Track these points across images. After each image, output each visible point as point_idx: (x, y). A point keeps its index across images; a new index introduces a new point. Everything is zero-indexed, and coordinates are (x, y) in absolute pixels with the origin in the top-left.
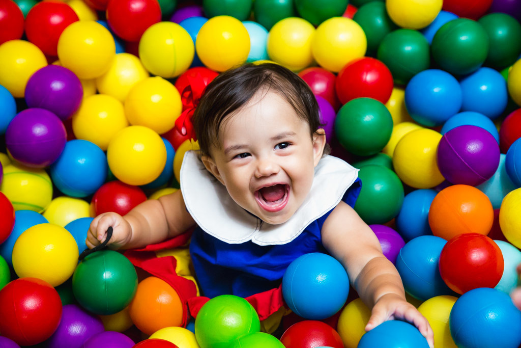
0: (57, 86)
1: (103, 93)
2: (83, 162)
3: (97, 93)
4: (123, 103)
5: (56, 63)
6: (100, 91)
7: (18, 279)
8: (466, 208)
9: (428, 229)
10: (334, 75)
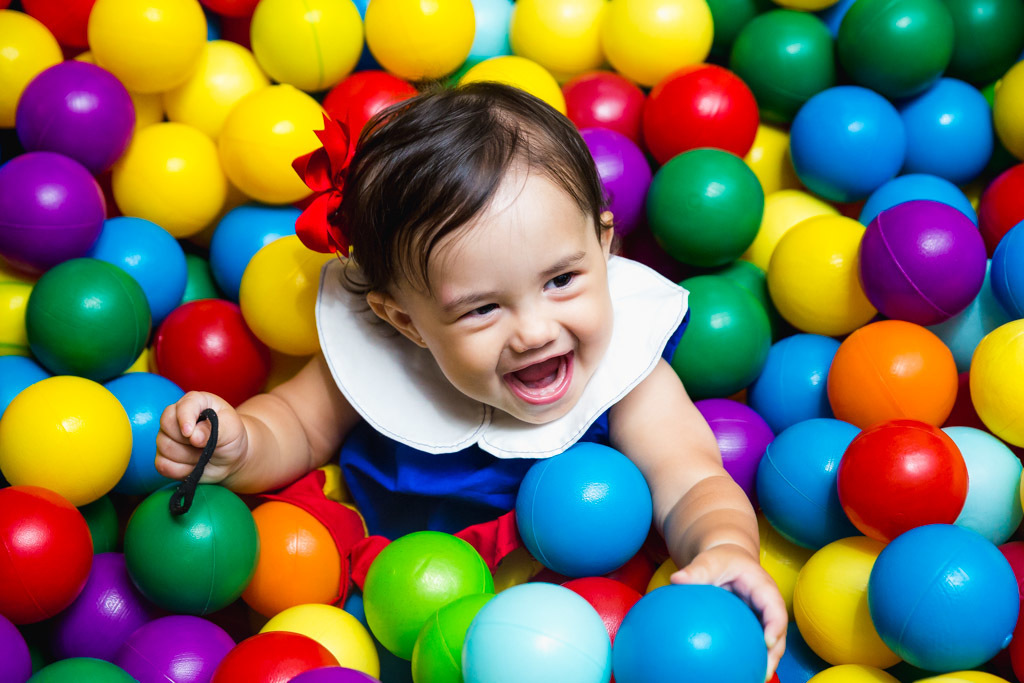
0: (81, 103)
1: (177, 121)
2: (136, 263)
3: (165, 119)
4: (216, 141)
5: (84, 58)
6: (170, 115)
7: (8, 488)
8: (901, 367)
9: (827, 407)
10: (641, 93)
